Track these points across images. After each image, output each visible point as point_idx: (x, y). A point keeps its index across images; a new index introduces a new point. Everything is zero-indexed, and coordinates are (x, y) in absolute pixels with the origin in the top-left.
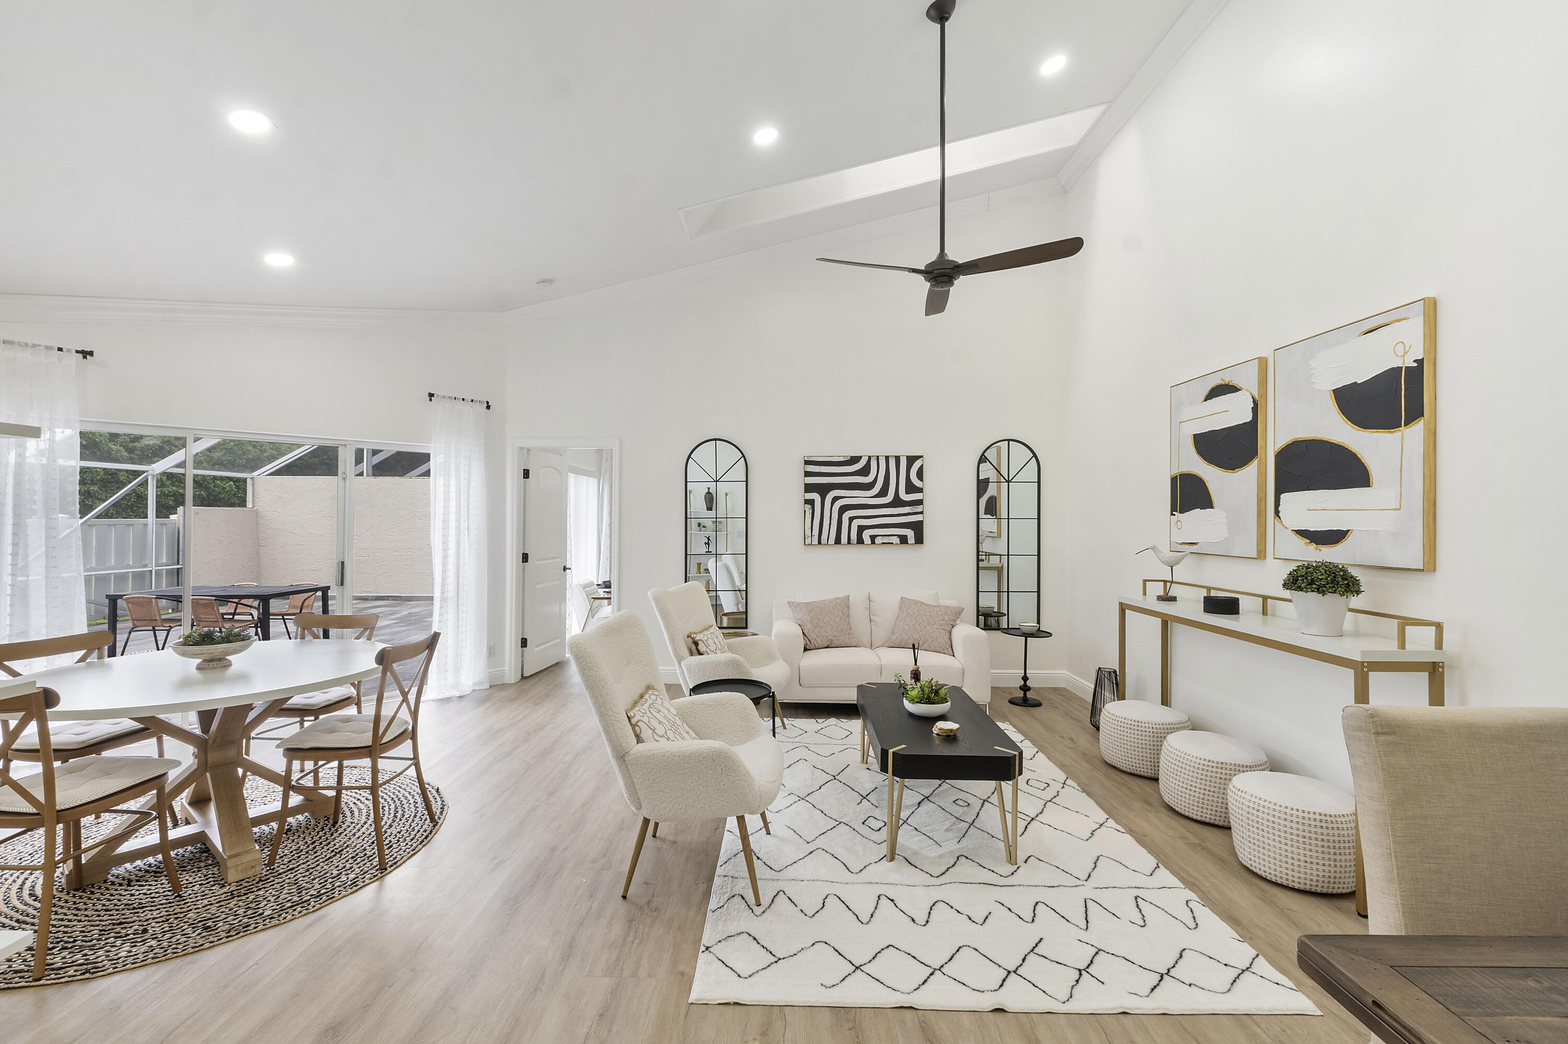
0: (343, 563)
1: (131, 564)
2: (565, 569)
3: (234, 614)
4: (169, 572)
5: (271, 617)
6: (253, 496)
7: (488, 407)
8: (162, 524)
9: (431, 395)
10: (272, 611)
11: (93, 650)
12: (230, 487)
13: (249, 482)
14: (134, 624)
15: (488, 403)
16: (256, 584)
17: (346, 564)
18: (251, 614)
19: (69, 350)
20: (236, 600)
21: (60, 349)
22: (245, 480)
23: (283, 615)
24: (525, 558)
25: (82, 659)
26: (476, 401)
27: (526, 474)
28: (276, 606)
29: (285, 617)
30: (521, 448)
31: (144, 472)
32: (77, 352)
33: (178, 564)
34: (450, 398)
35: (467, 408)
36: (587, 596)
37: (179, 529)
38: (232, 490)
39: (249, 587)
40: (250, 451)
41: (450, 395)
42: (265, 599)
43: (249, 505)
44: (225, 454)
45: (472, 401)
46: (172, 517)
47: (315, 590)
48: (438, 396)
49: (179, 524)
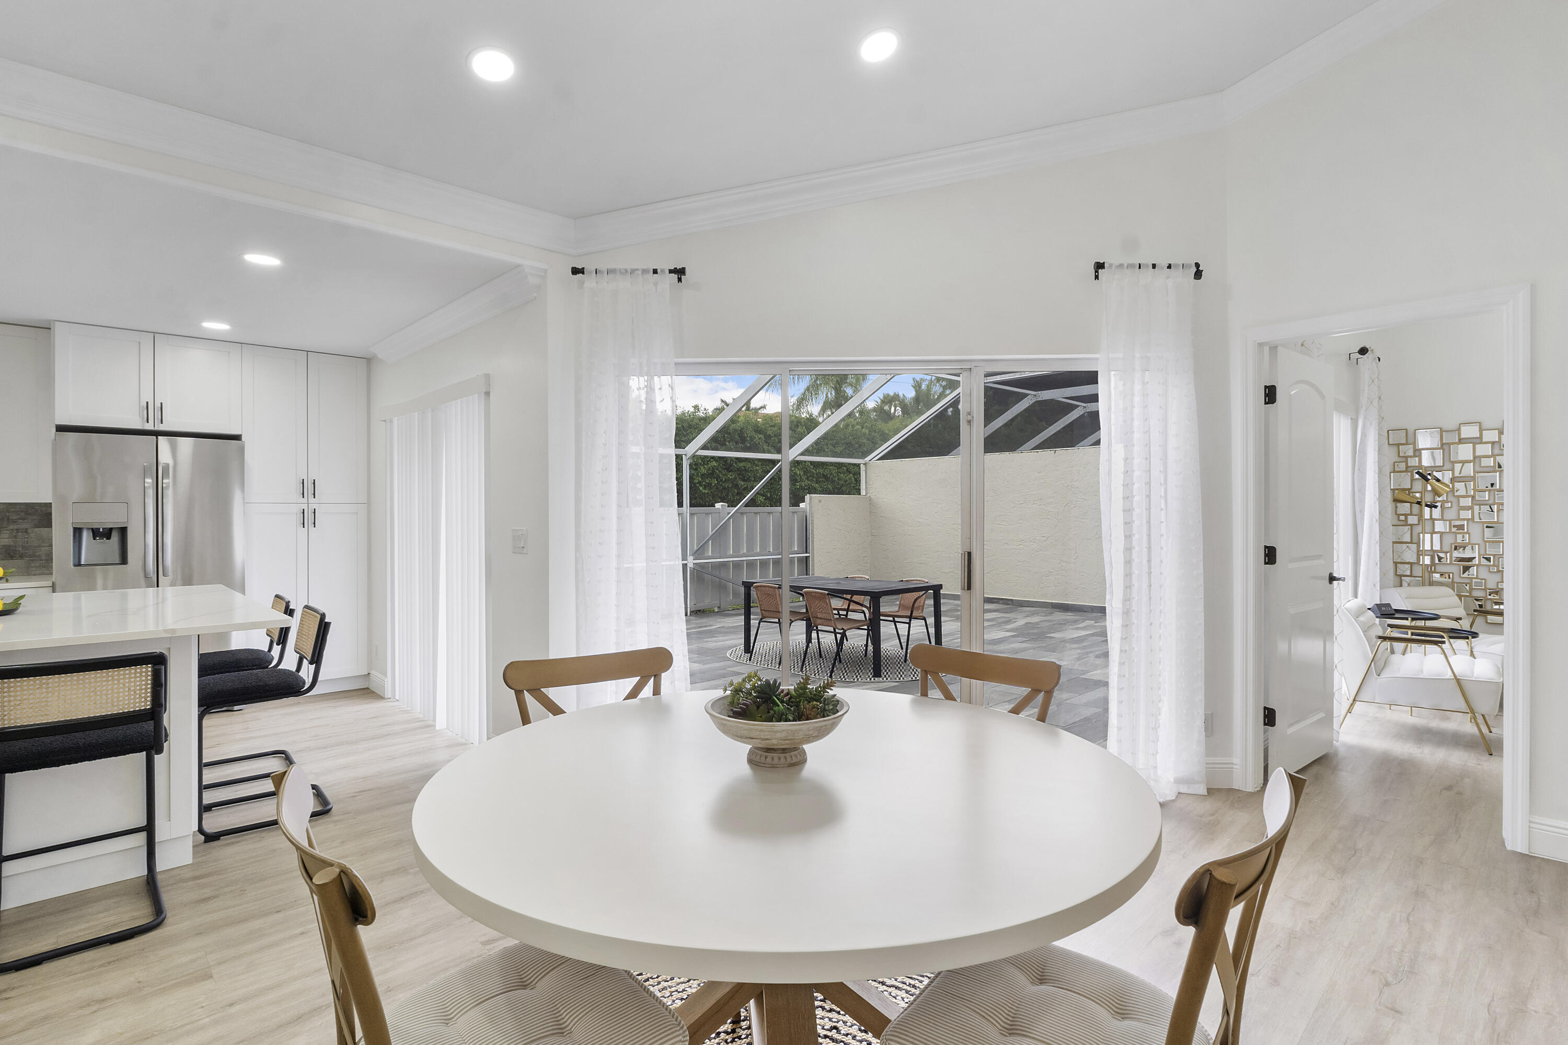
0: (969, 554)
1: (771, 551)
2: (1332, 579)
3: (848, 610)
4: (800, 559)
5: (881, 618)
6: (866, 483)
7: (1198, 275)
8: (794, 513)
9: (1099, 266)
10: (882, 610)
11: (649, 677)
12: (850, 479)
13: (863, 467)
14: (762, 614)
15: (1197, 265)
16: (868, 577)
17: (974, 556)
18: (863, 612)
19: (663, 271)
20: (849, 597)
21: (655, 272)
22: (858, 466)
23: (894, 616)
24: (1270, 555)
25: (633, 694)
26: (1177, 266)
27: (1270, 394)
28: (888, 606)
29: (897, 619)
30: (1261, 345)
31: (779, 461)
32: (671, 271)
33: (806, 553)
34: (1131, 266)
35: (1161, 279)
36: (1364, 632)
37: (806, 517)
38: (852, 482)
39: (862, 580)
40: (864, 444)
41: (1130, 262)
42: (875, 597)
43: (863, 492)
44: (845, 449)
45: (1169, 267)
46: (802, 505)
47: (926, 589)
48: (1111, 265)
49: (806, 512)
